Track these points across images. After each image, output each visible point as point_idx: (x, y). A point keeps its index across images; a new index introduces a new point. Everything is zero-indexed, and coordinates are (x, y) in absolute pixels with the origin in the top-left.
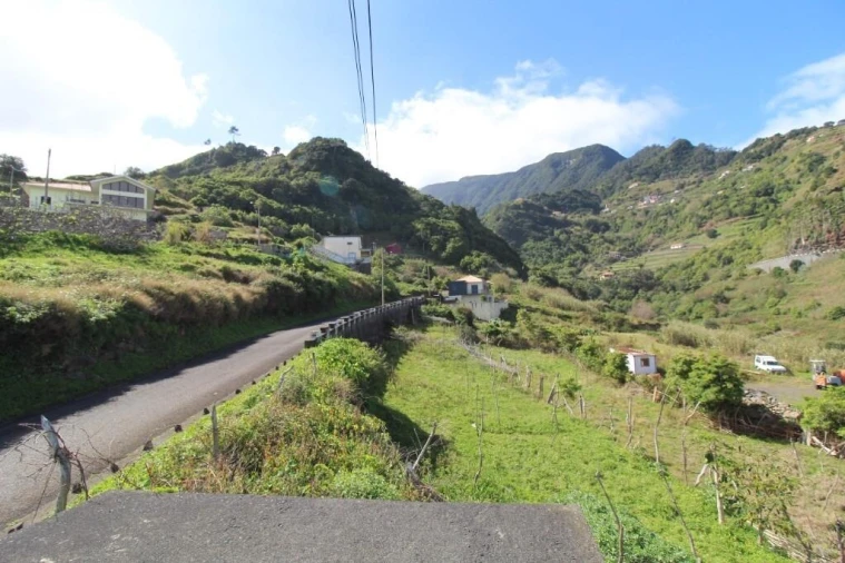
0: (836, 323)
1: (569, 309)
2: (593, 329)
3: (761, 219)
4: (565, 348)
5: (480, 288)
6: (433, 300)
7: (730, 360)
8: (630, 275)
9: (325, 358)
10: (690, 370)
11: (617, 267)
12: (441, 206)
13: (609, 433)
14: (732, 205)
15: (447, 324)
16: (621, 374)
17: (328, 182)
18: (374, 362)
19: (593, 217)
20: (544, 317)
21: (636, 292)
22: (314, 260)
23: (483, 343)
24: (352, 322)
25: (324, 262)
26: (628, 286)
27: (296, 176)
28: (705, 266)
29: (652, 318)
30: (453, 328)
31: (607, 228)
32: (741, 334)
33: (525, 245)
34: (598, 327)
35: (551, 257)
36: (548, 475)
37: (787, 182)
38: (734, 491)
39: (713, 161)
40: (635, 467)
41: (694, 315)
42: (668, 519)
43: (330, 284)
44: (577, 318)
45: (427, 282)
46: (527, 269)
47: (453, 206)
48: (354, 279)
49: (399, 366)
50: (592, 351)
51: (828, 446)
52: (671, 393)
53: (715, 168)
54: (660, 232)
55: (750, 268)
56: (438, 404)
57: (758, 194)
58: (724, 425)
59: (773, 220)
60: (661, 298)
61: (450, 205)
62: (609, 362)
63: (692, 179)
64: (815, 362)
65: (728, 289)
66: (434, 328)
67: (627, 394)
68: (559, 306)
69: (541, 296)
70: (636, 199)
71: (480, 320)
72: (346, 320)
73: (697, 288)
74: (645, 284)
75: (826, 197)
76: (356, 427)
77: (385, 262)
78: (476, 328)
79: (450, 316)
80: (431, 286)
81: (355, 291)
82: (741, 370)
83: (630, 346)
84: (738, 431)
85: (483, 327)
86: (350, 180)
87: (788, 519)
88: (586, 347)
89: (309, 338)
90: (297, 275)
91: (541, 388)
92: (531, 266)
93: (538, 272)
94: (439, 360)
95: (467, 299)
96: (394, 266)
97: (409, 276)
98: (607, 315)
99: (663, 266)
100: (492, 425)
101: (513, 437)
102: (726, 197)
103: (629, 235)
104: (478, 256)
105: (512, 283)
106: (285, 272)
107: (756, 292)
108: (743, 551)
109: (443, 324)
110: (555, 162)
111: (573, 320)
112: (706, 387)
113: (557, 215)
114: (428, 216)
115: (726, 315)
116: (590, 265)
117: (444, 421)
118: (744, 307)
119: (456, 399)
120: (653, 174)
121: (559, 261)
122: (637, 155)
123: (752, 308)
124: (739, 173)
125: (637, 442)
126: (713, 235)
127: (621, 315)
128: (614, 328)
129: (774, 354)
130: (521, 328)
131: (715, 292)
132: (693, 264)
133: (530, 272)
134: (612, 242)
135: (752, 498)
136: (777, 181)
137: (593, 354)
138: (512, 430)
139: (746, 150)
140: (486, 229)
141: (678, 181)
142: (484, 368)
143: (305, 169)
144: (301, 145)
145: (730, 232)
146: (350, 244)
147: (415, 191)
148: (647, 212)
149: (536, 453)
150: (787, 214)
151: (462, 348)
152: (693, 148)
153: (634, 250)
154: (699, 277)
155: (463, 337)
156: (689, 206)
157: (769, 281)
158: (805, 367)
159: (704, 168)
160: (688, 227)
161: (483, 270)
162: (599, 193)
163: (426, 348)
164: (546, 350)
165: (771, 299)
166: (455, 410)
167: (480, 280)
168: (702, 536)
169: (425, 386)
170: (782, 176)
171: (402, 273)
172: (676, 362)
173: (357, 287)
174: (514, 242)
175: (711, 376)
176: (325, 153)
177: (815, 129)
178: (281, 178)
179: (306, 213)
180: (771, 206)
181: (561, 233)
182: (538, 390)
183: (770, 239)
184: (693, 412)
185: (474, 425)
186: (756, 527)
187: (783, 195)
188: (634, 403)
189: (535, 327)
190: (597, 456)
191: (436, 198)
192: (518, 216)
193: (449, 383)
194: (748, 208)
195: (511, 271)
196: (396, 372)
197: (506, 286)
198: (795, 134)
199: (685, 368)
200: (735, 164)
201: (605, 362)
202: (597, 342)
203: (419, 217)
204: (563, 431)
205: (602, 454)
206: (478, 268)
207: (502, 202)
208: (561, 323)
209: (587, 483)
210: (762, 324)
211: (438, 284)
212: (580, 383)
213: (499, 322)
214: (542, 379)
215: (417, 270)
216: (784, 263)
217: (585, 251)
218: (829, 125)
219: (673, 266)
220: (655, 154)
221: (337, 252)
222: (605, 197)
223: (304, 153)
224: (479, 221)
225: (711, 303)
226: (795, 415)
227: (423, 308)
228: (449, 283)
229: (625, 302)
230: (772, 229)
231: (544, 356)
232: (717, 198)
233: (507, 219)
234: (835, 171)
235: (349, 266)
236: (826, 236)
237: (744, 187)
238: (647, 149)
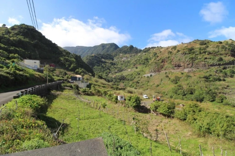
0: (157, 88)
1: (105, 85)
2: (111, 90)
3: (145, 65)
4: (104, 95)
5: (81, 79)
6: (66, 82)
7: (138, 96)
8: (120, 76)
9: (22, 102)
10: (131, 99)
11: (117, 74)
12: (70, 53)
13: (113, 116)
14: (141, 61)
15: (70, 89)
16: (116, 101)
17: (27, 40)
18: (42, 102)
19: (112, 61)
20: (98, 87)
21: (121, 81)
22: (20, 67)
23: (81, 94)
24: (35, 89)
25: (24, 68)
26: (119, 79)
27: (13, 36)
28: (135, 75)
29: (124, 87)
30: (72, 90)
31: (115, 64)
32: (141, 90)
33: (94, 67)
34: (112, 89)
35: (101, 71)
36: (97, 129)
37: (150, 58)
38: (138, 126)
39: (137, 51)
40: (118, 123)
41: (132, 86)
42: (125, 135)
43: (26, 76)
44: (107, 87)
45: (64, 76)
46: (95, 74)
47: (74, 54)
48: (36, 75)
49: (53, 103)
50: (110, 95)
51: (155, 113)
52: (127, 104)
53: (137, 53)
54: (126, 66)
55: (143, 76)
56: (66, 114)
57: (145, 60)
58: (137, 111)
59: (147, 66)
60: (126, 82)
61: (72, 54)
62: (114, 98)
63: (133, 55)
64: (153, 96)
65: (139, 80)
66: (66, 90)
67: (118, 105)
68: (102, 84)
69: (98, 81)
70: (122, 58)
71: (81, 88)
72: (32, 88)
73: (133, 80)
74: (123, 79)
75: (156, 62)
76: (34, 125)
77: (49, 69)
78: (79, 90)
79: (71, 87)
80: (65, 78)
81: (37, 79)
82: (141, 98)
83: (119, 94)
84: (140, 112)
85: (81, 90)
86: (36, 41)
87: (148, 130)
88: (109, 94)
89: (15, 95)
90: (12, 72)
91: (97, 106)
92: (96, 73)
93: (98, 75)
94: (67, 100)
95: (77, 82)
96: (52, 71)
97: (57, 75)
98: (114, 86)
99: (127, 74)
100: (82, 118)
101: (89, 120)
102: (139, 60)
103: (120, 67)
104: (81, 69)
105: (90, 78)
106: (6, 71)
107: (144, 81)
108: (139, 139)
109: (69, 89)
110: (103, 46)
111: (106, 88)
112: (134, 103)
113: (103, 60)
114: (65, 56)
115: (138, 86)
116: (111, 74)
117: (68, 119)
118: (142, 84)
119: (72, 112)
120: (125, 52)
121: (103, 72)
122: (122, 47)
123: (143, 85)
124: (142, 55)
125: (119, 117)
126: (137, 68)
127: (117, 86)
128: (115, 89)
129: (147, 95)
130: (92, 90)
131: (136, 81)
132: (133, 74)
133: (95, 75)
134: (116, 68)
135: (141, 127)
136: (149, 58)
137: (110, 96)
138: (88, 119)
139: (143, 50)
140: (83, 62)
141: (130, 55)
142: (81, 102)
143: (17, 34)
144: (15, 25)
145: (140, 67)
146: (35, 62)
147: (61, 48)
148: (124, 61)
149: (94, 124)
150: (150, 65)
151: (75, 96)
152: (133, 47)
153: (121, 70)
154: (133, 77)
155: (75, 93)
156: (132, 61)
157: (146, 79)
158: (152, 97)
159: (136, 53)
160: (132, 66)
161: (82, 74)
162: (113, 55)
163: (63, 97)
164: (99, 96)
165: (147, 83)
166: (71, 115)
167: (81, 76)
168: (132, 137)
169: (62, 109)
170: (150, 56)
171: (55, 73)
172: (128, 97)
173: (37, 77)
174: (91, 66)
175: (134, 100)
176: (26, 30)
177: (155, 47)
178: (5, 36)
179: (16, 50)
180: (147, 63)
181: (104, 65)
182: (96, 107)
183: (147, 70)
184: (131, 108)
185: (77, 119)
186: (142, 133)
187: (149, 60)
188: (119, 107)
189: (96, 90)
190: (110, 122)
191: (68, 51)
192: (93, 59)
193: (70, 107)
194: (143, 62)
195: (90, 74)
196: (51, 105)
197: (89, 78)
198: (152, 48)
199: (130, 98)
200: (142, 53)
201: (113, 98)
202: (111, 93)
203: (62, 56)
204: (101, 117)
205: (111, 121)
206: (81, 73)
207: (89, 55)
208: (103, 88)
209: (107, 130)
210: (145, 88)
211: (68, 77)
212: (107, 104)
213: (86, 88)
214: (97, 104)
215: (61, 72)
216: (149, 75)
217: (110, 70)
218: (158, 47)
219: (129, 75)
220: (126, 48)
221: (30, 65)
222: (115, 57)
223: (17, 29)
224: (81, 59)
225: (135, 83)
226: (150, 107)
227: (62, 85)
228: (71, 77)
229: (118, 83)
230: (147, 68)
231: (98, 97)
232: (138, 60)
233: (90, 60)
234: (158, 57)
235: (35, 70)
236: (156, 70)
237: (143, 58)
238: (124, 46)
